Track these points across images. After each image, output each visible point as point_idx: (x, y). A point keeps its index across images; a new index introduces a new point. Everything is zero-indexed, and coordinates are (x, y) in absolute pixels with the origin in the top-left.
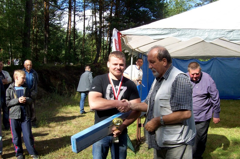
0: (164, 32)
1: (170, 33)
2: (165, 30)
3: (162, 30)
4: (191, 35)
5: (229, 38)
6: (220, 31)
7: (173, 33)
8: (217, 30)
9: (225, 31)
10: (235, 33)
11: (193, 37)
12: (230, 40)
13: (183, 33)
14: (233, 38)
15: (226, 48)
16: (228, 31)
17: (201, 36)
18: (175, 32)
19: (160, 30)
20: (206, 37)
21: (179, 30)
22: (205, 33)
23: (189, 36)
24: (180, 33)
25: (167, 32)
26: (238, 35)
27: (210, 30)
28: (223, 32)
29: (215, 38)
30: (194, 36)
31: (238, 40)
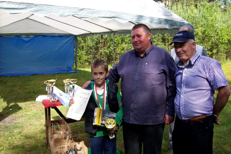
0: (21, 7)
1: (27, 8)
2: (22, 4)
3: (19, 4)
4: (47, 11)
5: (80, 16)
6: (73, 9)
7: (30, 8)
8: (70, 8)
9: (77, 9)
10: (84, 11)
11: (49, 14)
12: (81, 18)
13: (40, 9)
14: (83, 16)
15: (48, 26)
16: (79, 9)
17: (56, 13)
18: (32, 7)
19: (16, 4)
20: (61, 14)
21: (36, 5)
22: (60, 10)
23: (46, 12)
24: (37, 8)
25: (24, 7)
26: (87, 13)
27: (64, 7)
28: (75, 10)
29: (69, 15)
30: (50, 12)
31: (87, 18)
